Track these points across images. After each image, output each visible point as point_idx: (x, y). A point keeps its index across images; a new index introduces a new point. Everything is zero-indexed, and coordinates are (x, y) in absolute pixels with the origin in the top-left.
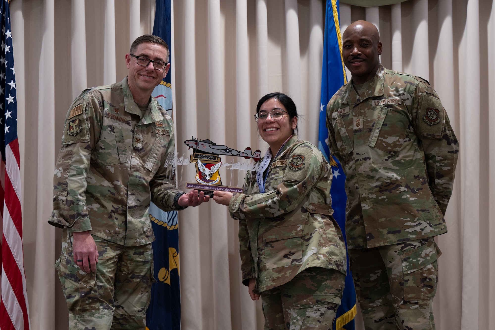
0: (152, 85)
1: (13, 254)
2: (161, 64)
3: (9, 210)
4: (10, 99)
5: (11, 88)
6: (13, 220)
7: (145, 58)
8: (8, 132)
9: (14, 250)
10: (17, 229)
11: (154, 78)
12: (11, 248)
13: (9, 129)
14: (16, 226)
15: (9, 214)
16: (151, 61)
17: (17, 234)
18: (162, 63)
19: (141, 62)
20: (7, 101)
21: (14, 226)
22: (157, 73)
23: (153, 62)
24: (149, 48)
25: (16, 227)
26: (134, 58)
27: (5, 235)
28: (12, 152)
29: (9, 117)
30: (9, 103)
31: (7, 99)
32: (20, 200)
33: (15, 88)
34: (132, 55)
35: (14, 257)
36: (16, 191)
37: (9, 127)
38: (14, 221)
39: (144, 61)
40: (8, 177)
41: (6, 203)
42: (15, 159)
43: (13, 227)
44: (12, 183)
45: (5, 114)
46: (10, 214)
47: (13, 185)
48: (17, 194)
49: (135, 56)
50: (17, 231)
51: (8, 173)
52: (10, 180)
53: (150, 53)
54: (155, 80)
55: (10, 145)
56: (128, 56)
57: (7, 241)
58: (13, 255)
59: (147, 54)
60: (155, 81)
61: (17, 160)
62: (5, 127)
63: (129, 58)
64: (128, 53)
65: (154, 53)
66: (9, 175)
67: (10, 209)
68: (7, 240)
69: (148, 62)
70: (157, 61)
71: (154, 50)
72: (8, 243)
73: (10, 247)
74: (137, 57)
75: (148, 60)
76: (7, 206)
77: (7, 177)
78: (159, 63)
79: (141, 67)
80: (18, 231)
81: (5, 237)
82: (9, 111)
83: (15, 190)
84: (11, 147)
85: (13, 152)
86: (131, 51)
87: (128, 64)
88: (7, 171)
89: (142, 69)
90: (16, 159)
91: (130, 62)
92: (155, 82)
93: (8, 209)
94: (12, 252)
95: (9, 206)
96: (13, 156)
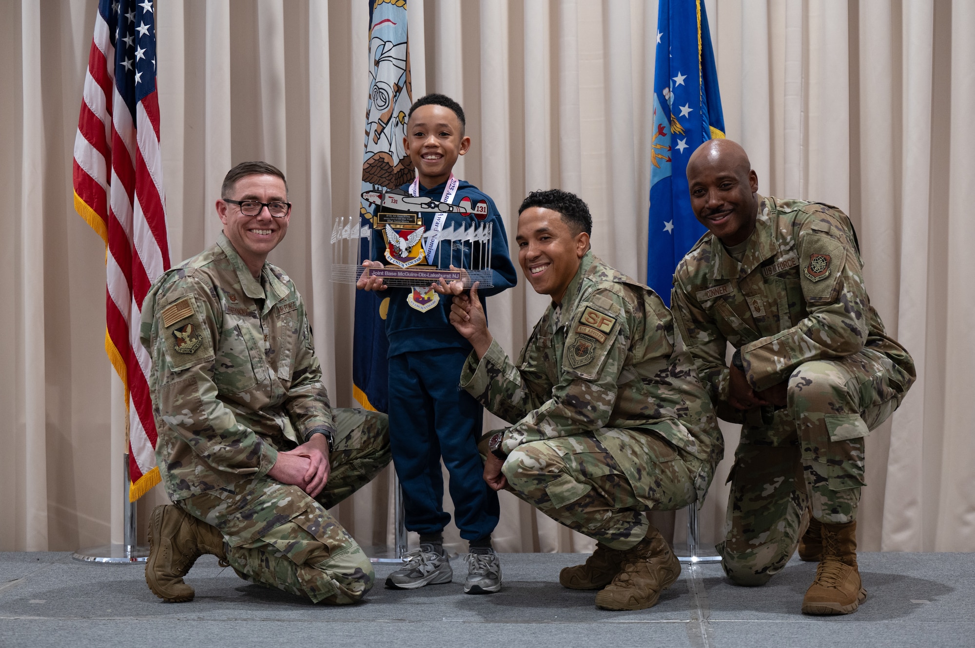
0: (271, 245)
1: (148, 275)
2: (281, 207)
3: (141, 206)
4: (143, 29)
5: (144, 12)
6: (148, 222)
7: (253, 201)
8: (140, 81)
9: (149, 269)
10: (154, 235)
11: (273, 231)
12: (145, 267)
13: (141, 77)
14: (152, 231)
15: (141, 213)
16: (264, 205)
17: (154, 243)
18: (281, 204)
19: (246, 210)
20: (139, 32)
21: (150, 231)
22: (277, 222)
23: (267, 205)
24: (255, 185)
25: (153, 233)
26: (232, 206)
27: (136, 245)
28: (145, 114)
29: (141, 58)
30: (141, 35)
31: (138, 29)
32: (158, 189)
33: (151, 11)
34: (228, 201)
35: (150, 280)
36: (153, 175)
37: (141, 73)
38: (149, 224)
39: (252, 206)
40: (140, 154)
41: (137, 194)
42: (151, 125)
43: (148, 232)
44: (146, 163)
45: (136, 53)
46: (144, 212)
47: (147, 165)
48: (153, 180)
49: (234, 202)
50: (154, 239)
51: (140, 148)
52: (143, 158)
53: (260, 192)
54: (275, 234)
55: (143, 103)
56: (220, 204)
57: (139, 255)
58: (149, 277)
59: (254, 195)
60: (276, 236)
61: (154, 127)
62: (135, 74)
63: (223, 206)
64: (219, 198)
65: (265, 192)
66: (141, 150)
67: (144, 205)
68: (138, 253)
69: (259, 208)
70: (274, 203)
71: (264, 186)
72: (140, 258)
73: (144, 264)
74: (240, 203)
75: (258, 205)
76: (139, 199)
77: (138, 154)
78: (276, 206)
79: (248, 219)
80: (156, 239)
81: (136, 248)
82: (142, 49)
83: (151, 174)
84: (144, 106)
85: (148, 114)
86: (223, 194)
87: (224, 216)
88: (139, 144)
89: (251, 220)
90: (153, 124)
91: (226, 212)
92: (277, 239)
93: (141, 203)
94: (147, 272)
95: (142, 200)
96: (148, 119)
